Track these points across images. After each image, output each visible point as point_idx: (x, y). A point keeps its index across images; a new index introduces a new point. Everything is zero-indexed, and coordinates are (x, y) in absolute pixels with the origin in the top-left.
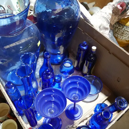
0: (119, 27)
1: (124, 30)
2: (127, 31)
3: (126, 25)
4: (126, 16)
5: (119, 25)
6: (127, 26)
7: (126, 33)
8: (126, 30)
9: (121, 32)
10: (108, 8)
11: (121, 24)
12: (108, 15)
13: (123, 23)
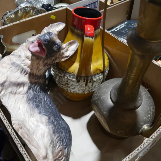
0: (59, 75)
1: (67, 79)
2: (72, 80)
3: (68, 71)
4: (63, 58)
5: (59, 71)
6: (70, 73)
7: (72, 84)
8: (70, 79)
9: (64, 82)
10: (25, 47)
11: (62, 70)
12: (24, 60)
13: (63, 68)
